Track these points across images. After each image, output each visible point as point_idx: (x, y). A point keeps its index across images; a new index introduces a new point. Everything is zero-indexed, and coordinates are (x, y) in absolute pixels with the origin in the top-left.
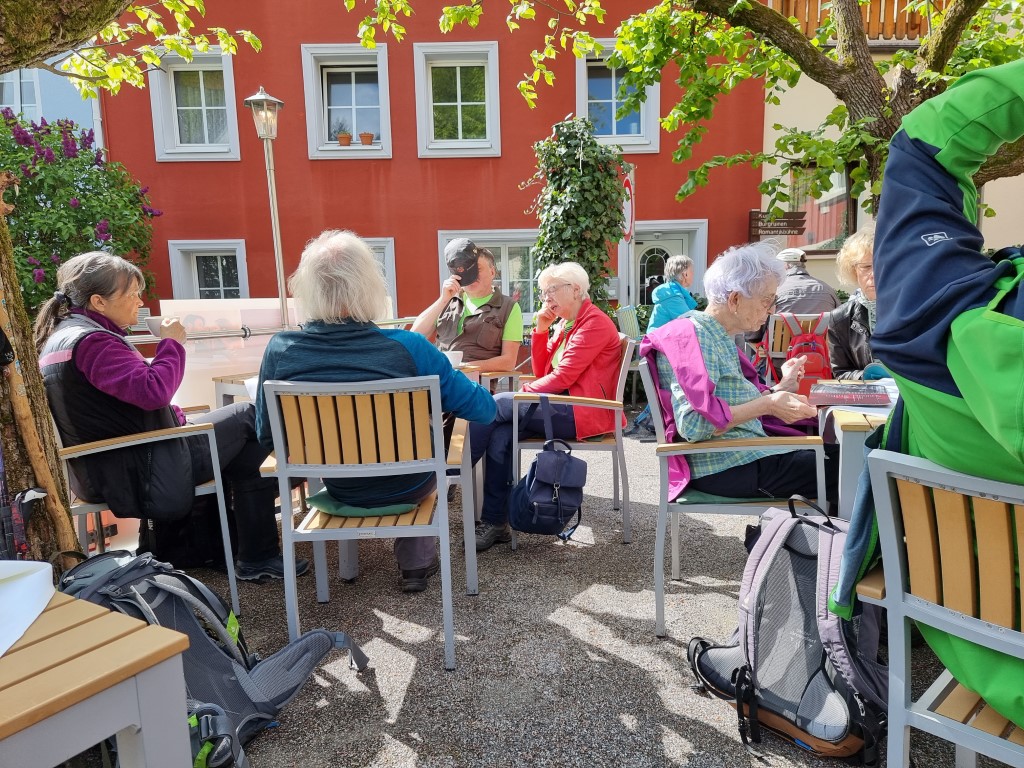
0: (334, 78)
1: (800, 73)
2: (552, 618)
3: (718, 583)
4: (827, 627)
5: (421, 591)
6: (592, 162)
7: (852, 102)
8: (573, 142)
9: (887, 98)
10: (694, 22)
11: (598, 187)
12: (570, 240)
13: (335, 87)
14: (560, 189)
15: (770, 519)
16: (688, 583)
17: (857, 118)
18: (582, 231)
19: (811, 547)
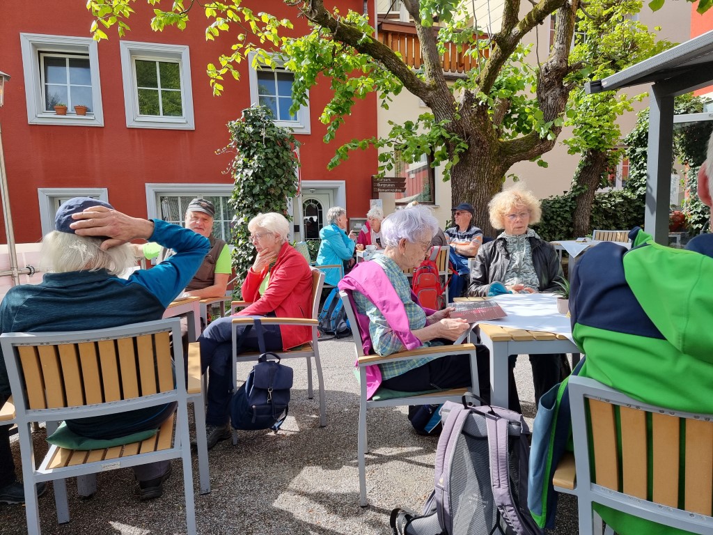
0: (50, 61)
1: (401, 87)
2: (276, 504)
3: (395, 451)
4: (501, 493)
5: (158, 497)
6: (273, 139)
7: (435, 109)
8: (258, 124)
9: (457, 108)
10: (335, 48)
11: (278, 157)
12: (258, 195)
13: (50, 69)
14: (250, 157)
15: (449, 411)
16: (374, 455)
17: (439, 119)
18: (268, 188)
19: (481, 430)
